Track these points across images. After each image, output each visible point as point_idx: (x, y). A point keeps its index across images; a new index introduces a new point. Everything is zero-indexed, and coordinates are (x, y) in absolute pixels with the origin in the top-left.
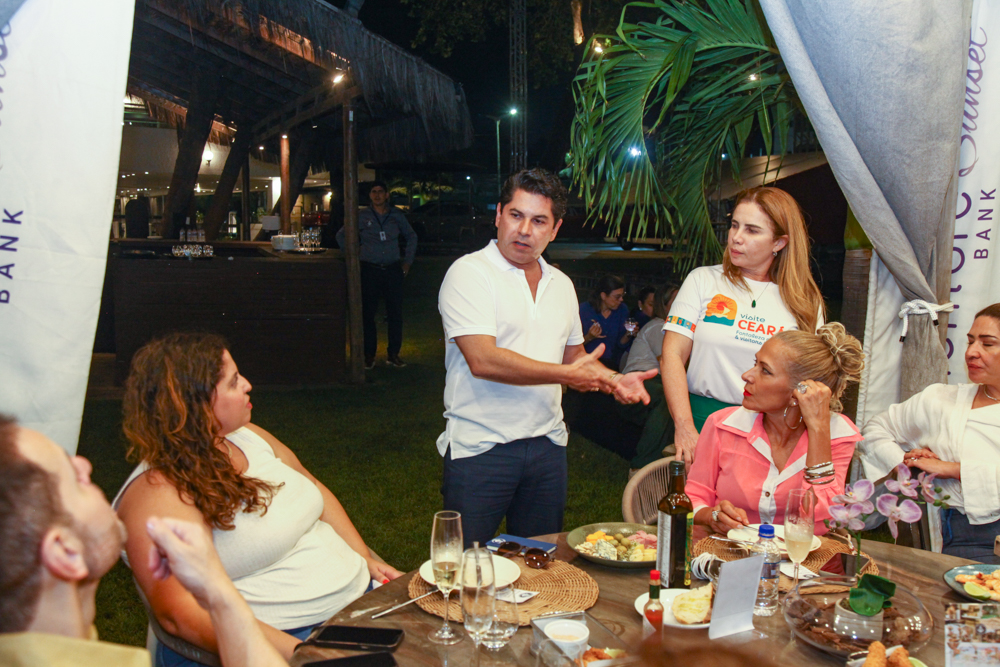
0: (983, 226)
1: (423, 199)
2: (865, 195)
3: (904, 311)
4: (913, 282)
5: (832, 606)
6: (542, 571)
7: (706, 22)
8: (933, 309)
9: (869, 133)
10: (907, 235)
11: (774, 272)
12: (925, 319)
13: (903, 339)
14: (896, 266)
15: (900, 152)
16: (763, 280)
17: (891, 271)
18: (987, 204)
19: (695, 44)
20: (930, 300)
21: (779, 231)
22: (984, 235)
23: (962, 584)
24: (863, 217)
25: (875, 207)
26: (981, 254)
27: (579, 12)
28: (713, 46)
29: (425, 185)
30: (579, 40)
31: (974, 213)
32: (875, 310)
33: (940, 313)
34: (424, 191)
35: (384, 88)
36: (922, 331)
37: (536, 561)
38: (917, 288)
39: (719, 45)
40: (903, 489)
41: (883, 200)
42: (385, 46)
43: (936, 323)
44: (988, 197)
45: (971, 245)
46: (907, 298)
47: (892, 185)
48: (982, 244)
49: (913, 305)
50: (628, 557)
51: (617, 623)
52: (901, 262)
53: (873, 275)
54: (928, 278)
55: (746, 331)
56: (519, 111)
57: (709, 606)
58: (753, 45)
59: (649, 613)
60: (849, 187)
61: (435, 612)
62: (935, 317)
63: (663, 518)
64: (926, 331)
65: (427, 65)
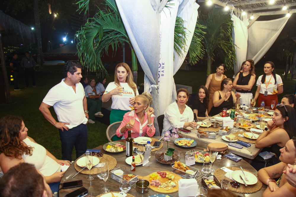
0: (163, 70)
1: (11, 51)
2: (145, 65)
3: (151, 87)
4: (153, 82)
5: (163, 154)
6: (101, 157)
7: (104, 23)
8: (156, 86)
9: (146, 53)
10: (152, 72)
11: (127, 81)
12: (155, 88)
13: (151, 92)
14: (150, 79)
15: (152, 57)
16: (125, 83)
17: (148, 79)
18: (163, 66)
19: (103, 28)
20: (155, 85)
21: (128, 71)
22: (163, 71)
23: (178, 143)
24: (144, 69)
25: (147, 67)
26: (163, 75)
27: (50, 6)
28: (105, 28)
29: (11, 47)
30: (50, 13)
31: (161, 67)
32: (146, 87)
33: (157, 87)
34: (11, 48)
35: (11, 29)
36: (154, 91)
37: (99, 155)
38: (153, 83)
39: (106, 28)
40: (175, 132)
41: (148, 66)
42: (10, 18)
43: (157, 89)
44: (163, 64)
45: (161, 73)
46: (151, 84)
47: (150, 63)
48: (162, 73)
49: (153, 86)
50: (117, 150)
51: (124, 167)
52: (151, 78)
53: (145, 80)
54: (155, 80)
55: (125, 94)
56: (34, 28)
57: (141, 160)
58: (113, 29)
59: (132, 164)
60: (142, 64)
61: (85, 173)
62: (156, 88)
63: (127, 143)
64: (155, 91)
65: (22, 23)
